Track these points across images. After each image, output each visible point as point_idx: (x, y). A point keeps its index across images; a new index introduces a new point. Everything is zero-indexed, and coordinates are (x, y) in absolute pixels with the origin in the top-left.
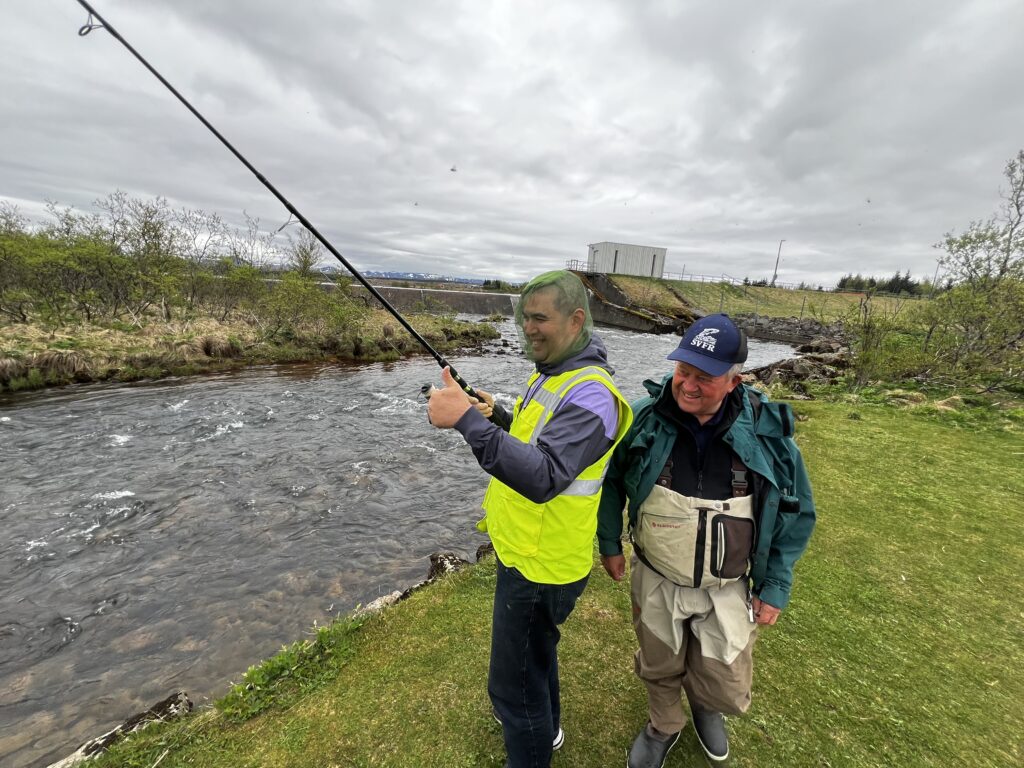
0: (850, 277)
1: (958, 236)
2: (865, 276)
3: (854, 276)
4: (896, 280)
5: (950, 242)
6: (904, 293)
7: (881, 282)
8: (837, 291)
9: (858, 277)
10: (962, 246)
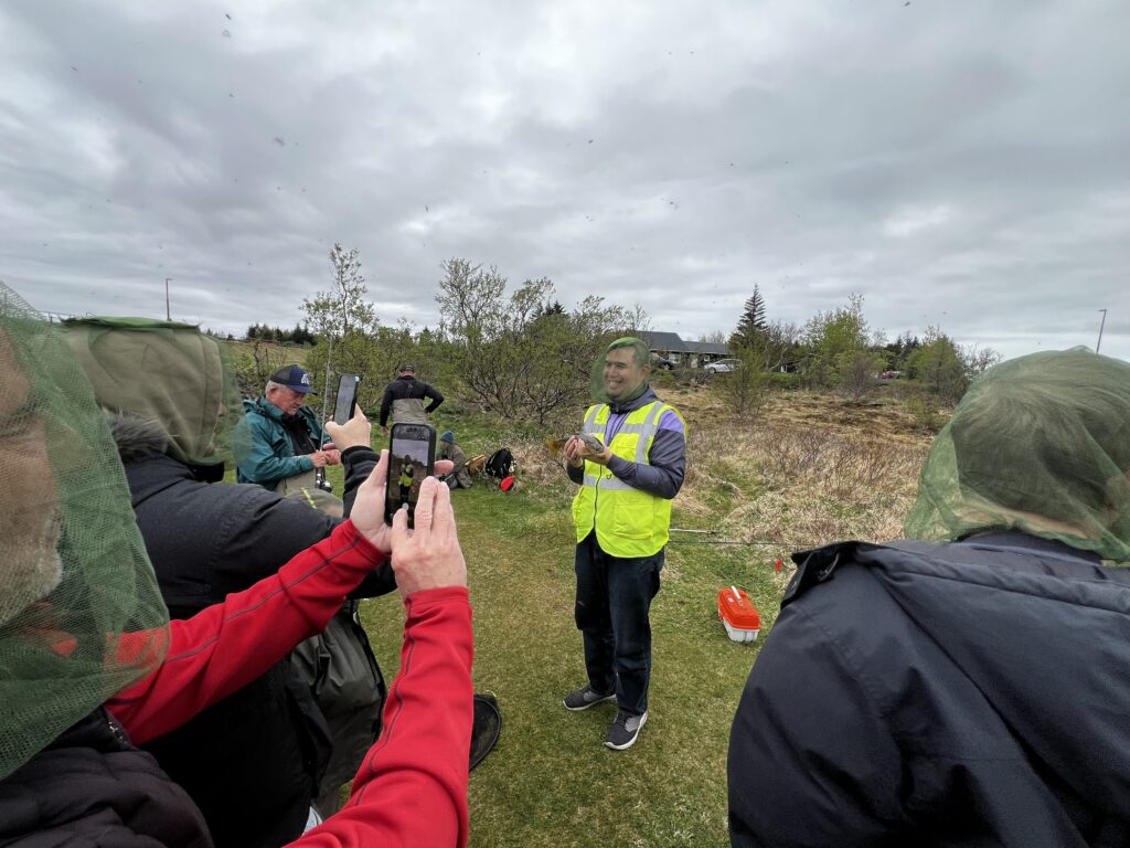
0: (257, 326)
1: (312, 302)
2: (272, 326)
3: (261, 325)
4: (298, 331)
5: (309, 306)
6: (307, 344)
7: (286, 332)
8: (247, 341)
9: (265, 327)
10: (317, 310)
